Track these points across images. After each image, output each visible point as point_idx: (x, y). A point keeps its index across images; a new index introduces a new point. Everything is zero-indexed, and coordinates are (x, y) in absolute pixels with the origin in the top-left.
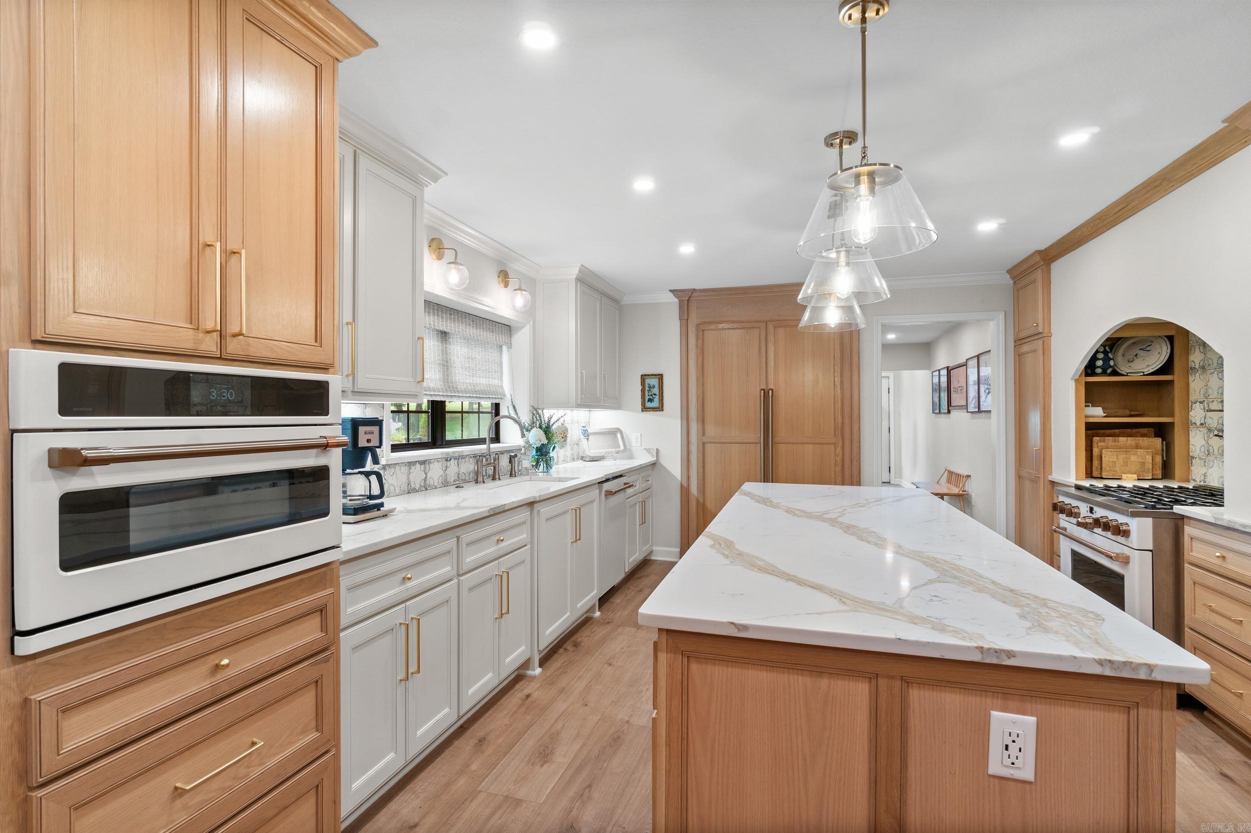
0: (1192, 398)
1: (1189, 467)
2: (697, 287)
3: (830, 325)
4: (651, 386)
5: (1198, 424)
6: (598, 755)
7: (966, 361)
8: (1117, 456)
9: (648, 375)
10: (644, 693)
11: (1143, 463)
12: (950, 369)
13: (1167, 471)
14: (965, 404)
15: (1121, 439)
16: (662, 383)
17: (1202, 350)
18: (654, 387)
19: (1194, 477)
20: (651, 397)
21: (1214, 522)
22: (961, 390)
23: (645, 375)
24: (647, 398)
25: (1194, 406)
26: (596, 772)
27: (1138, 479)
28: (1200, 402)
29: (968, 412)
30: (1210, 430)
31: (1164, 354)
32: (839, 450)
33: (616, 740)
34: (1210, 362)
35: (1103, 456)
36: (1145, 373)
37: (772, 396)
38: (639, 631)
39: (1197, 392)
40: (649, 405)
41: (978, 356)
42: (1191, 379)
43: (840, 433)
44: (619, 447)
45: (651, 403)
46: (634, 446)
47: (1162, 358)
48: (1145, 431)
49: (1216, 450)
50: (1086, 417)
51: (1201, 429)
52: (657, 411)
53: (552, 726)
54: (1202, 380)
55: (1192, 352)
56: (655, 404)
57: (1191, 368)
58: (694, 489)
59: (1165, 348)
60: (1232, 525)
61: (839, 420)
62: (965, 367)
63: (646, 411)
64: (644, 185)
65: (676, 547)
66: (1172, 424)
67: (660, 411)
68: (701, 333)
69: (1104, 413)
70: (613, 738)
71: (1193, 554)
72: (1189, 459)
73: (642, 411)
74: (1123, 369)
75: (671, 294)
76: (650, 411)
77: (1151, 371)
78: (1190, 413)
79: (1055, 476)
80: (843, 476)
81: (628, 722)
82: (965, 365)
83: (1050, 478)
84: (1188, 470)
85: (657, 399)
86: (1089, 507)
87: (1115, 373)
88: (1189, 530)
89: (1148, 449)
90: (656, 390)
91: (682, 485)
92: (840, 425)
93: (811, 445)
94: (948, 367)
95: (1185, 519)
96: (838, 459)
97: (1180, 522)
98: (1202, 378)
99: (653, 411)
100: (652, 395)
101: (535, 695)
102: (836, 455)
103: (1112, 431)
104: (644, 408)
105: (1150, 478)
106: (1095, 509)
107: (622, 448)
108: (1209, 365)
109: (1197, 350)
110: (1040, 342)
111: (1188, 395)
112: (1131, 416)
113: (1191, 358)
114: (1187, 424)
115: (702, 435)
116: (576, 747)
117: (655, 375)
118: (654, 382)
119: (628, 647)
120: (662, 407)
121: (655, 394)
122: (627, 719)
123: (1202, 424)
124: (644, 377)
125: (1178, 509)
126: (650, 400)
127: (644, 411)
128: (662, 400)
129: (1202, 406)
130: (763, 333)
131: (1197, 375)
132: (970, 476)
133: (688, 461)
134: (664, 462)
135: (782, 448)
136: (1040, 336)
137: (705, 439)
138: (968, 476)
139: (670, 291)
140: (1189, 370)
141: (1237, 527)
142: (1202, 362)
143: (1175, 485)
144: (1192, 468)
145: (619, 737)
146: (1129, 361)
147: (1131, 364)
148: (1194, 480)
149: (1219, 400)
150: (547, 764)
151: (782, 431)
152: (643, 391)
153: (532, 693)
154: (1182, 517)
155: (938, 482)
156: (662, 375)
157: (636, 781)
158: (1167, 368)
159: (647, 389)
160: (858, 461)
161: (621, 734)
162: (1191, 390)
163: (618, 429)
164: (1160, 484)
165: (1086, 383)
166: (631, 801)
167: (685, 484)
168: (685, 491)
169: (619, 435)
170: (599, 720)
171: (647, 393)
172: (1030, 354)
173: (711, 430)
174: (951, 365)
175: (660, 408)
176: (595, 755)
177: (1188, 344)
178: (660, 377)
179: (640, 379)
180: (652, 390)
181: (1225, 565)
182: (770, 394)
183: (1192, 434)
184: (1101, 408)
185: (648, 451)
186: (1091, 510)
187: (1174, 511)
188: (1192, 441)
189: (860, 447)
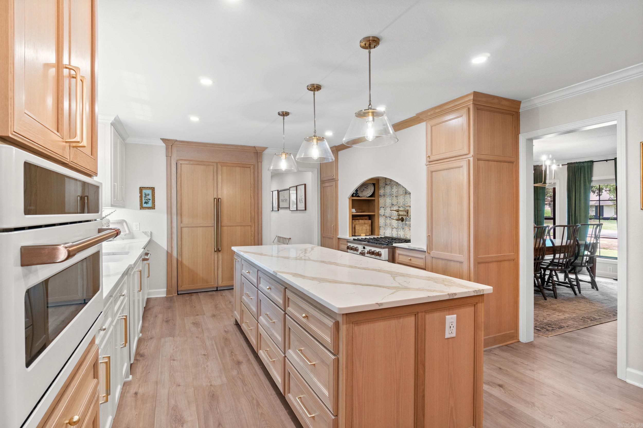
0: (380, 206)
1: (379, 231)
2: (178, 139)
3: (283, 170)
4: (147, 194)
5: (382, 215)
6: (210, 407)
7: (289, 188)
8: (360, 227)
9: (145, 188)
10: (207, 368)
11: (367, 230)
12: (279, 191)
13: (372, 233)
14: (289, 207)
15: (361, 221)
16: (154, 193)
17: (384, 189)
18: (149, 195)
19: (381, 234)
20: (147, 201)
21: (408, 248)
22: (286, 201)
23: (143, 188)
24: (144, 201)
25: (381, 208)
26: (217, 416)
27: (366, 236)
28: (383, 207)
29: (290, 210)
30: (386, 217)
31: (372, 190)
32: (253, 228)
33: (213, 397)
34: (387, 194)
35: (356, 227)
36: (367, 196)
37: (221, 202)
38: (175, 338)
39: (382, 204)
40: (145, 205)
41: (296, 186)
42: (380, 199)
43: (253, 220)
44: (126, 232)
45: (147, 204)
46: (135, 231)
47: (371, 191)
48: (366, 217)
49: (388, 224)
50: (352, 212)
51: (383, 217)
52: (151, 209)
53: (168, 403)
54: (384, 200)
55: (380, 190)
56: (150, 205)
57: (380, 195)
58: (175, 254)
59: (372, 188)
60: (415, 249)
61: (253, 214)
62: (289, 190)
63: (143, 209)
64: (206, 82)
65: (163, 288)
66: (375, 215)
67: (153, 209)
68: (180, 165)
69: (356, 211)
70: (211, 396)
71: (400, 260)
72: (379, 227)
73: (140, 209)
74: (360, 195)
75: (161, 141)
76: (146, 209)
77: (369, 196)
78: (380, 211)
79: (340, 236)
80: (254, 241)
81: (211, 385)
82: (289, 189)
83: (338, 237)
84: (379, 232)
85: (150, 202)
86: (363, 247)
87: (358, 196)
88: (398, 252)
89: (368, 224)
90: (150, 197)
91: (167, 252)
92: (253, 216)
93: (239, 227)
94: (278, 190)
95: (396, 248)
96: (252, 233)
97: (394, 249)
98: (383, 199)
99: (148, 209)
100: (147, 200)
101: (141, 391)
102: (251, 231)
103: (357, 218)
104: (142, 207)
105: (368, 235)
106: (366, 247)
107: (127, 232)
108: (386, 194)
109: (382, 189)
110: (334, 182)
111: (379, 205)
112: (362, 212)
113: (380, 192)
114: (379, 215)
115: (180, 223)
116: (194, 408)
117: (149, 188)
118: (149, 192)
119: (176, 348)
120: (154, 207)
121: (149, 199)
122: (209, 384)
123: (383, 215)
124: (141, 189)
125: (394, 245)
126: (146, 203)
127: (141, 209)
128: (154, 203)
129: (383, 208)
130: (215, 168)
131: (382, 198)
132: (291, 238)
133: (172, 238)
134: (155, 239)
135: (225, 229)
136: (334, 180)
137: (182, 225)
138: (290, 238)
139: (161, 139)
140: (379, 196)
141: (416, 249)
142: (384, 193)
143: (376, 237)
144: (380, 231)
145: (213, 395)
146: (362, 192)
147: (362, 193)
148: (381, 235)
149: (389, 207)
150: (184, 424)
151: (225, 220)
152: (141, 197)
153: (137, 391)
154: (395, 247)
155: (273, 242)
156: (154, 188)
157: (242, 411)
158: (373, 195)
159: (144, 196)
160: (261, 234)
161: (213, 393)
162: (380, 203)
163: (124, 220)
164: (372, 237)
165: (352, 200)
166: (248, 421)
167: (170, 251)
168: (169, 255)
169: (125, 224)
170: (194, 390)
171: (143, 198)
172: (329, 187)
173: (186, 220)
174: (279, 189)
175: (153, 208)
176: (209, 408)
177: (379, 186)
178: (153, 189)
179: (139, 190)
180: (147, 197)
181: (411, 262)
182: (220, 201)
183: (380, 219)
184: (354, 209)
185: (145, 233)
186: (364, 248)
187: (393, 245)
188: (380, 221)
189: (262, 227)
